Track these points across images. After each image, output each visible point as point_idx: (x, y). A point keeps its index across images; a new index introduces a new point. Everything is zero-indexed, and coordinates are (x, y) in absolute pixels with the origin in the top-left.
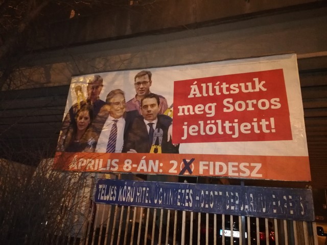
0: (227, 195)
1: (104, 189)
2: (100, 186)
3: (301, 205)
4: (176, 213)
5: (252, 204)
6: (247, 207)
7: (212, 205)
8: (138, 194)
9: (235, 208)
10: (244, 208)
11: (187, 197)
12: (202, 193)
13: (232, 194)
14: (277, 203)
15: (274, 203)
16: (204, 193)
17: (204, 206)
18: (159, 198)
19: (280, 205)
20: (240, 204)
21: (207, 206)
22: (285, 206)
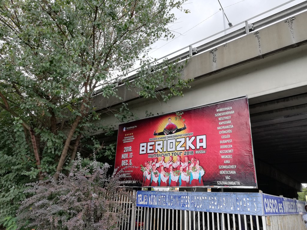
0: (210, 199)
1: (141, 197)
2: (139, 196)
3: (255, 204)
4: (181, 212)
5: (224, 204)
6: (221, 206)
7: (201, 206)
8: (159, 200)
9: (214, 207)
11: (186, 201)
13: (212, 198)
14: (239, 203)
15: (238, 203)
16: (196, 198)
17: (197, 206)
18: (171, 202)
19: (241, 204)
20: (217, 205)
21: (198, 207)
22: (245, 205)
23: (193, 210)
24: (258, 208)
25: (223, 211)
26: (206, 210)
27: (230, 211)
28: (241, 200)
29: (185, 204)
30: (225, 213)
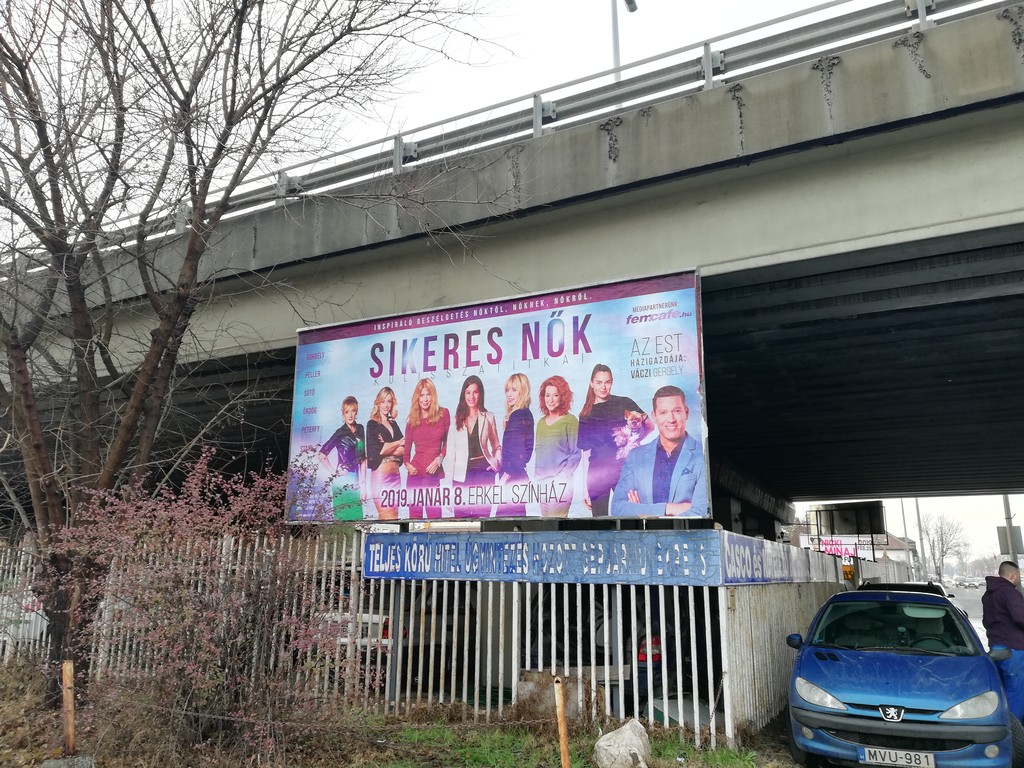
0: (585, 548)
1: (379, 552)
2: (372, 547)
3: (702, 558)
4: (502, 587)
5: (624, 562)
6: (616, 567)
7: (559, 569)
8: (438, 557)
9: (597, 570)
10: (612, 570)
11: (519, 557)
12: (544, 548)
13: (593, 547)
14: (664, 558)
15: (660, 557)
16: (548, 547)
17: (548, 570)
18: (473, 561)
19: (668, 560)
20: (605, 563)
21: (552, 571)
22: (677, 562)
23: (538, 578)
24: (712, 568)
25: (620, 578)
26: (573, 577)
27: (638, 578)
28: (669, 548)
29: (514, 564)
30: (625, 583)
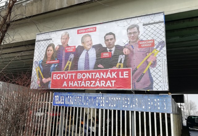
0: (123, 99)
1: (58, 98)
3: (164, 104)
5: (137, 104)
9: (127, 106)
10: (132, 106)
11: (101, 101)
14: (151, 103)
16: (111, 99)
20: (130, 104)
21: (112, 106)
22: (156, 105)
23: (108, 108)
24: (168, 107)
25: (135, 109)
26: (119, 108)
27: (142, 109)
30: (137, 111)
